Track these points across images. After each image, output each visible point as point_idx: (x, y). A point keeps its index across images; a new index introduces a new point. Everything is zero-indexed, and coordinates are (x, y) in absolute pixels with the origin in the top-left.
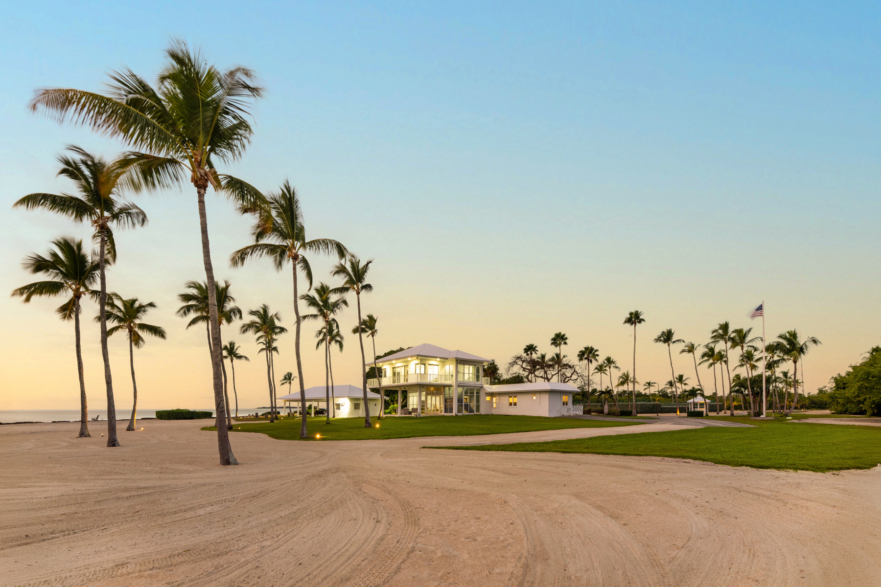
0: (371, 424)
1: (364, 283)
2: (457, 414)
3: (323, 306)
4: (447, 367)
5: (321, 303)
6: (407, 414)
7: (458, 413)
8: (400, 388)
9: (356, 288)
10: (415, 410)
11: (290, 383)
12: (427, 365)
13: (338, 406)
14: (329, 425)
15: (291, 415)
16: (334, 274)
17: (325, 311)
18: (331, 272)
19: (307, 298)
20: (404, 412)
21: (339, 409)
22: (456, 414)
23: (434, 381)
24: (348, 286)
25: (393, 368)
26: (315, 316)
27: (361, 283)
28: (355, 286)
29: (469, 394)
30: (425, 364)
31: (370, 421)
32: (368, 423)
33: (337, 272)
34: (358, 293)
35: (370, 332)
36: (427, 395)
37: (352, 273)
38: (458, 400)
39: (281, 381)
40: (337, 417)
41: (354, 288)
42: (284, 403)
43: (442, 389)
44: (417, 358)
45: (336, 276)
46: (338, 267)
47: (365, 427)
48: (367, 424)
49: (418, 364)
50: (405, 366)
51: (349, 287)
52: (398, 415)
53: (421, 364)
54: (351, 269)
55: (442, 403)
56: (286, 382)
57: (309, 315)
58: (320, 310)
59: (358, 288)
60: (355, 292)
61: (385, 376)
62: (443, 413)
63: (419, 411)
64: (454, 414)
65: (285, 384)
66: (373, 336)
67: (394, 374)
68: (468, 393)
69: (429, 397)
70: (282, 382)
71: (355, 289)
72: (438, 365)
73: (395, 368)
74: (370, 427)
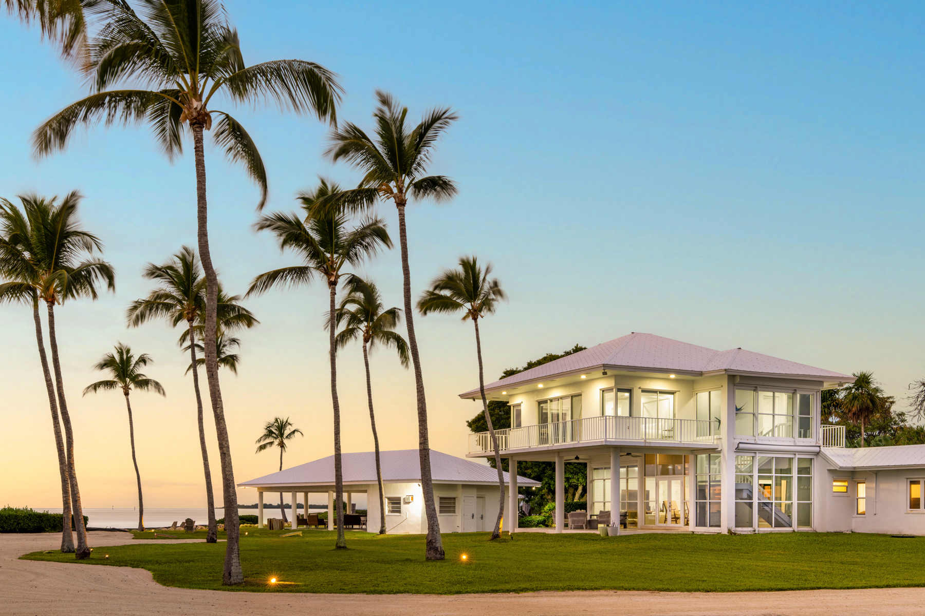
0: (443, 553)
1: (419, 176)
2: (733, 529)
3: (322, 243)
4: (702, 397)
5: (316, 237)
6: (581, 528)
7: (736, 526)
8: (560, 458)
9: (395, 190)
10: (605, 516)
11: (282, 445)
12: (637, 392)
13: (396, 504)
15: (276, 526)
16: (337, 156)
17: (328, 255)
18: (330, 151)
19: (279, 223)
20: (573, 522)
21: (399, 512)
22: (729, 531)
23: (663, 437)
24: (373, 184)
25: (540, 403)
26: (300, 272)
27: (409, 174)
28: (392, 184)
29: (774, 474)
30: (630, 391)
31: (439, 544)
32: (436, 550)
33: (343, 152)
34: (401, 203)
35: (468, 305)
36: (644, 474)
37: (381, 149)
38: (738, 491)
39: (259, 441)
40: (391, 531)
41: (389, 191)
42: (258, 494)
43: (691, 457)
44: (605, 373)
45: (341, 161)
46: (342, 138)
47: (428, 560)
48: (432, 552)
49: (610, 390)
50: (572, 397)
51: (375, 190)
52: (557, 528)
53: (620, 390)
54: (380, 139)
55: (687, 498)
56: (271, 443)
57: (284, 270)
58: (314, 255)
59: (400, 190)
60: (392, 200)
61: (519, 425)
62: (692, 527)
63: (615, 519)
64: (724, 530)
65: (268, 449)
66: (475, 319)
67: (543, 418)
68: (770, 471)
69: (650, 483)
70: (262, 443)
71: (392, 193)
72: (673, 393)
73: (545, 402)
74: (441, 559)
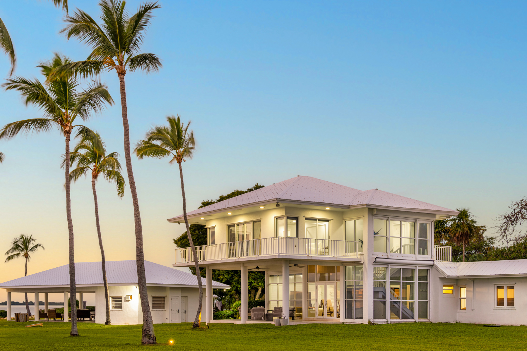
0: (155, 339)
1: (135, 53)
2: (372, 320)
3: (58, 101)
4: (350, 224)
5: (53, 96)
6: (261, 320)
7: (374, 318)
8: (245, 267)
9: (117, 63)
10: (278, 311)
11: (27, 256)
12: (302, 220)
13: (118, 301)
14: (74, 338)
15: (22, 319)
16: (70, 34)
17: (64, 111)
18: (64, 30)
19: (23, 85)
20: (254, 315)
21: (121, 307)
22: (369, 322)
23: (321, 253)
24: (99, 58)
25: (229, 226)
26: (41, 123)
27: (128, 51)
28: (115, 58)
29: (401, 281)
30: (297, 219)
31: (152, 332)
32: (150, 336)
33: (75, 31)
34: (122, 73)
35: (174, 152)
36: (308, 280)
37: (106, 32)
38: (376, 293)
39: (8, 253)
40: (114, 322)
41: (112, 64)
42: (7, 294)
43: (342, 268)
44: (278, 205)
45: (73, 37)
46: (74, 21)
47: (143, 344)
48: (147, 338)
49: (281, 217)
50: (254, 222)
51: (101, 62)
52: (243, 320)
53: (289, 218)
54: (104, 23)
55: (339, 297)
56: (18, 255)
57: (28, 121)
58: (52, 110)
59: (121, 63)
60: (115, 70)
61: (213, 243)
62: (342, 319)
63: (286, 313)
64: (365, 321)
65: (15, 259)
66: (179, 163)
67: (232, 238)
68: (398, 278)
69: (312, 287)
70: (10, 254)
71: (114, 65)
72: (328, 221)
73: (233, 226)
74: (154, 343)
